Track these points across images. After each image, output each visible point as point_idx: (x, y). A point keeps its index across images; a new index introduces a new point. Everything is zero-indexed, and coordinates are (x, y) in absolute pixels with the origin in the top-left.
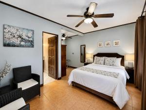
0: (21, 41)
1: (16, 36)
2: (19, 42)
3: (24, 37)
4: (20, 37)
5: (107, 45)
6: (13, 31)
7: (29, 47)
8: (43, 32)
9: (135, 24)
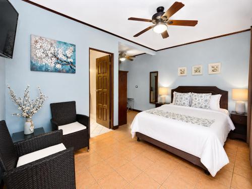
0: (56, 63)
1: (50, 55)
2: (53, 65)
3: (60, 56)
4: (56, 57)
5: (196, 71)
6: (46, 46)
7: (67, 72)
8: (90, 49)
9: (249, 32)
